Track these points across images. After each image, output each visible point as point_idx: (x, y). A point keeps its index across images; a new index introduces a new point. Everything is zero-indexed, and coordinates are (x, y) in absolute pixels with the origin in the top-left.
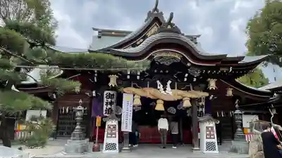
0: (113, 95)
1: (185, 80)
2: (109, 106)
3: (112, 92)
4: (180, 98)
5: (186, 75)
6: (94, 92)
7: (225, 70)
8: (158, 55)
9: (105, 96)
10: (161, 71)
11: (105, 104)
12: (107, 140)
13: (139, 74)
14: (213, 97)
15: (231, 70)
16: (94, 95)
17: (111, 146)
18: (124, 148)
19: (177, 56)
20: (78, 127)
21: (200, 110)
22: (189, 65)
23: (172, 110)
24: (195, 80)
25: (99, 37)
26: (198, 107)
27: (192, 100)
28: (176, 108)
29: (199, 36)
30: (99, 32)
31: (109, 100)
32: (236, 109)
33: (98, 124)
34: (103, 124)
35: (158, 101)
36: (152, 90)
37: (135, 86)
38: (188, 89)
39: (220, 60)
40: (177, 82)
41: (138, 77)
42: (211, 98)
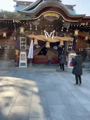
0: (25, 39)
1: (62, 30)
2: (23, 45)
3: (24, 38)
4: (58, 41)
5: (63, 28)
6: (15, 38)
7: (83, 24)
8: (46, 15)
9: (20, 40)
10: (49, 26)
11: (21, 44)
12: (21, 61)
13: (36, 27)
14: (77, 41)
15: (87, 24)
16: (15, 39)
17: (23, 64)
18: (30, 65)
19: (57, 16)
20: (6, 55)
21: (70, 47)
22: (63, 21)
23: (56, 48)
24: (67, 30)
25: (17, 6)
26: (69, 46)
27: (64, 42)
28: (57, 46)
29: (75, 5)
30: (17, 3)
31: (23, 42)
32: (88, 47)
34: (19, 53)
35: (47, 43)
37: (34, 34)
38: (63, 36)
40: (58, 32)
41: (36, 29)
42: (76, 41)
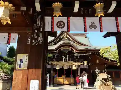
1: (75, 57)
7: (88, 53)
8: (63, 49)
10: (65, 54)
15: (91, 53)
18: (51, 86)
19: (70, 49)
22: (74, 52)
24: (79, 57)
35: (65, 66)
39: (86, 50)
41: (56, 57)
42: (90, 64)
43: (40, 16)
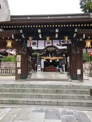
1: (57, 54)
3: (39, 58)
4: (56, 59)
6: (34, 58)
8: (49, 49)
10: (51, 52)
11: (37, 61)
12: (38, 69)
18: (42, 71)
22: (56, 51)
24: (60, 54)
27: (59, 59)
33: (36, 66)
34: (37, 66)
35: (50, 60)
36: (48, 57)
37: (44, 56)
43: (25, 41)
